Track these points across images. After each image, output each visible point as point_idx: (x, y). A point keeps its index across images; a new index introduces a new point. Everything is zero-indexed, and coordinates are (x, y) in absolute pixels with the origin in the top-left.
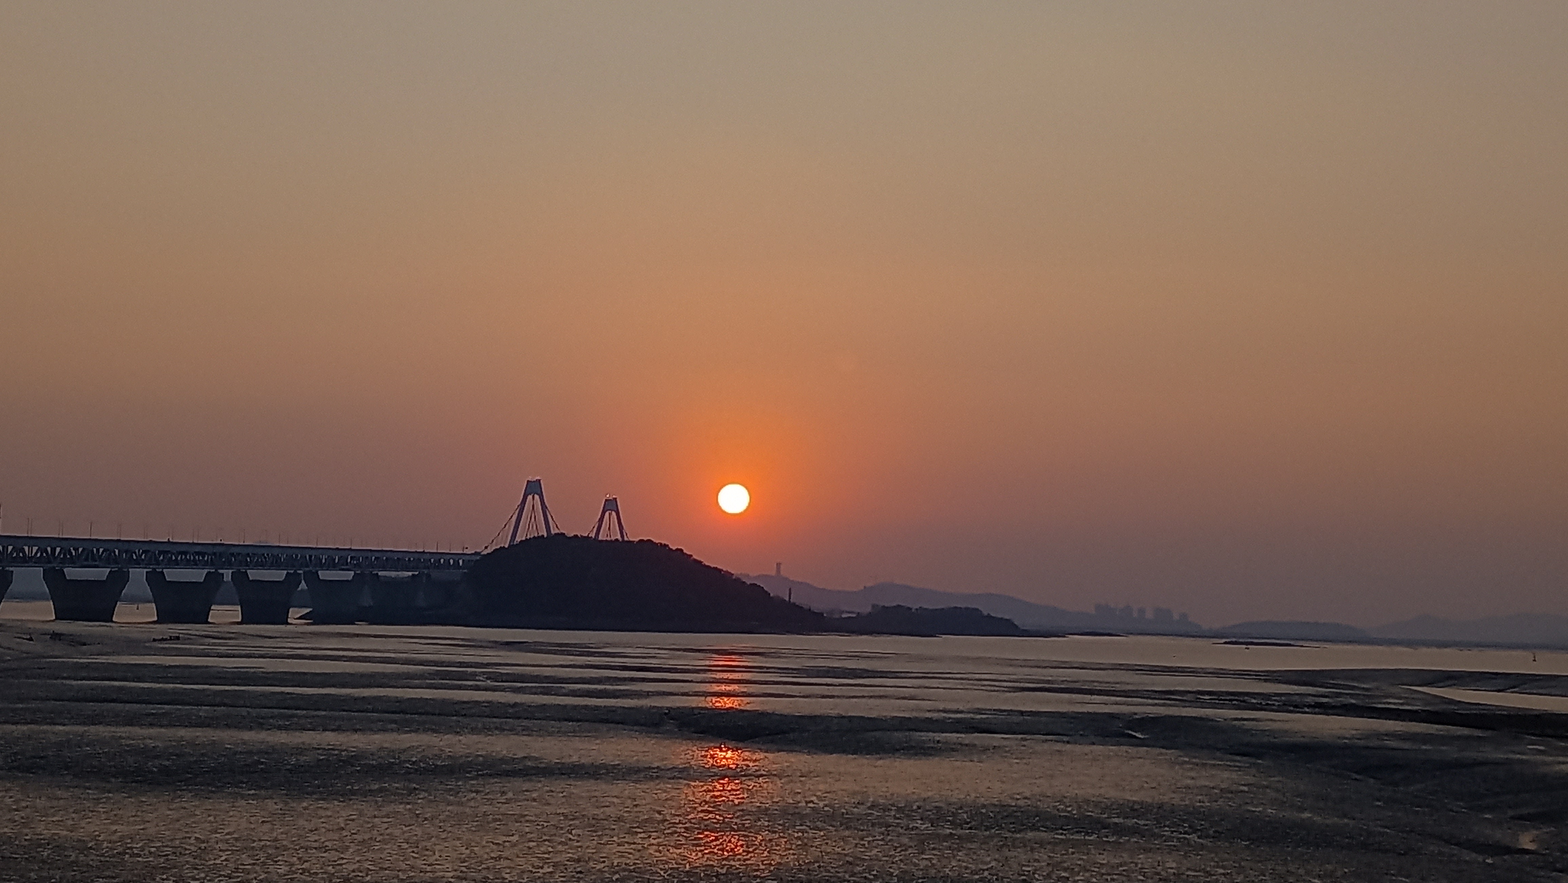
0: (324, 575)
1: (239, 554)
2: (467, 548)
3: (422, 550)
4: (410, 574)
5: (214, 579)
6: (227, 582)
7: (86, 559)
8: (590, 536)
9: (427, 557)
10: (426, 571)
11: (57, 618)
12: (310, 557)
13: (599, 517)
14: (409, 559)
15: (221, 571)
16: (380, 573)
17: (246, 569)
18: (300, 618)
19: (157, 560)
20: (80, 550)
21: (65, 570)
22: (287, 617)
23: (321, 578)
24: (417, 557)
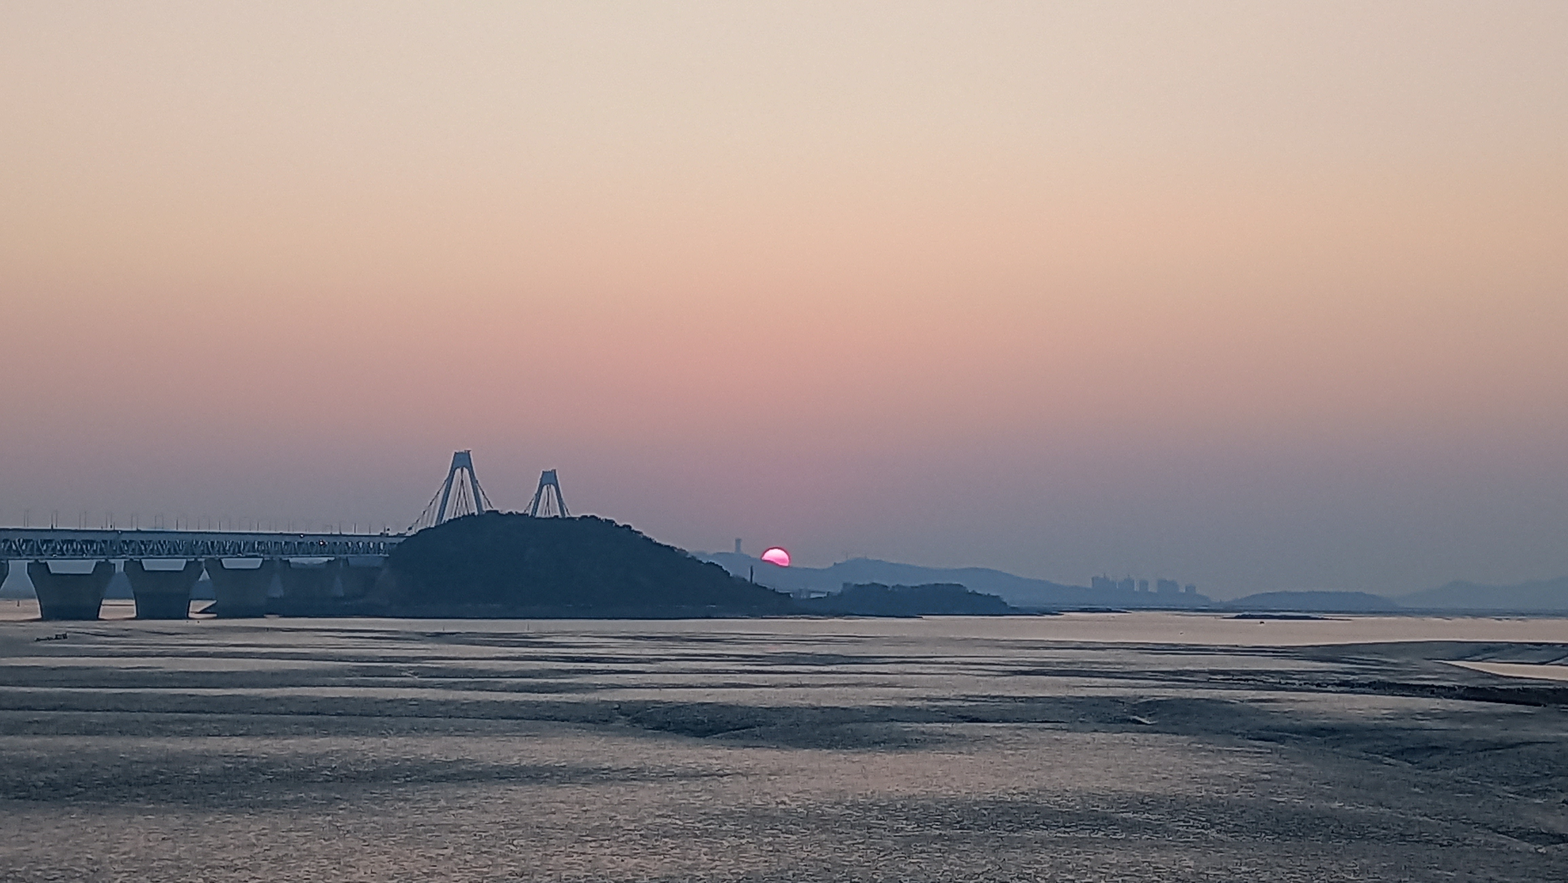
1: (131, 541)
2: (388, 530)
3: (338, 533)
4: (326, 559)
5: (104, 571)
6: (120, 573)
8: (527, 512)
9: (344, 540)
12: (212, 543)
13: (536, 492)
14: (324, 543)
15: (112, 561)
16: (291, 560)
17: (140, 559)
18: (201, 612)
19: (39, 549)
22: (188, 612)
23: (225, 566)
24: (332, 540)
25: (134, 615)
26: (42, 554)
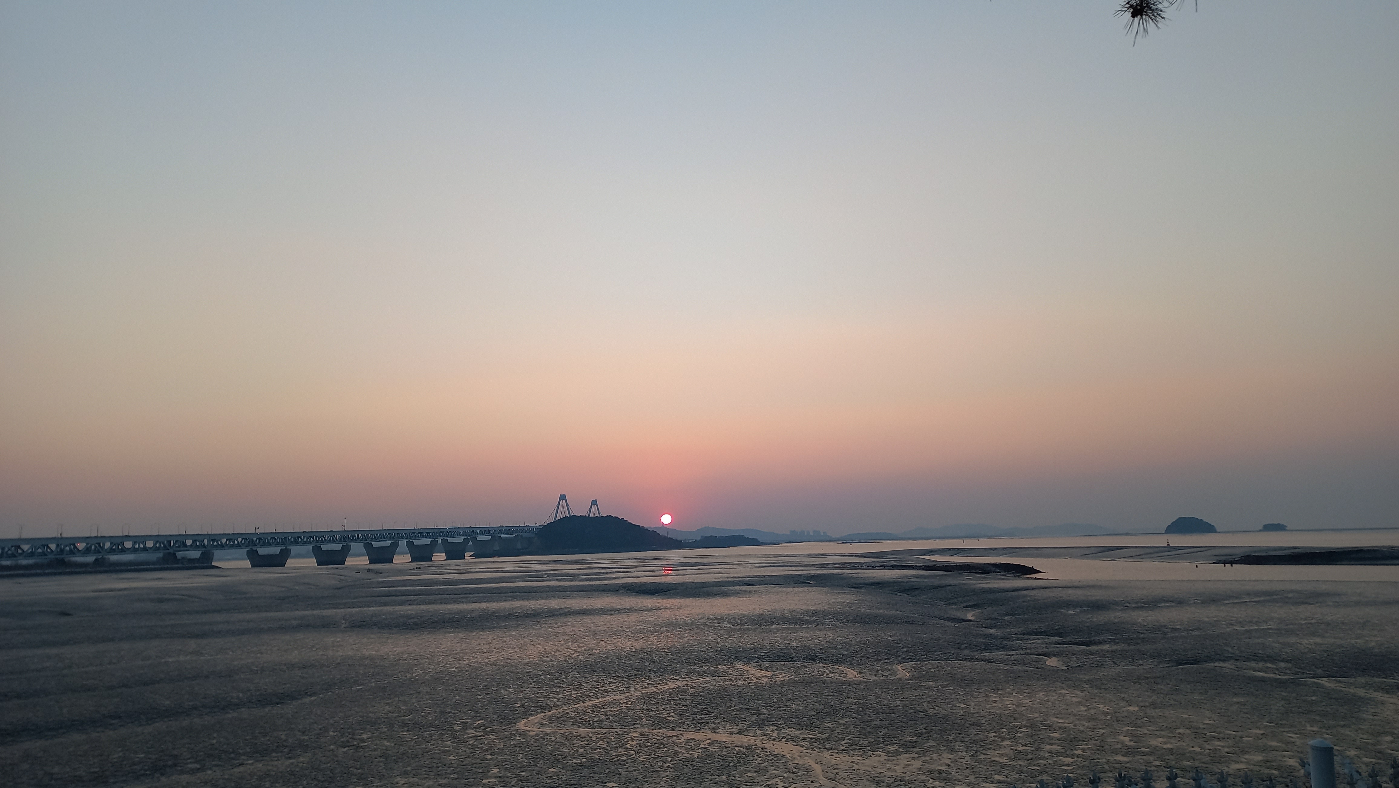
0: (479, 538)
1: (444, 532)
2: (537, 523)
3: (519, 525)
4: (514, 535)
5: (434, 543)
6: (439, 544)
7: (381, 538)
8: (586, 515)
9: (521, 528)
10: (520, 534)
11: (369, 563)
12: (473, 531)
13: (589, 508)
14: (512, 529)
15: (436, 539)
16: (502, 536)
17: (447, 538)
18: (470, 556)
19: (410, 536)
20: (379, 534)
21: (373, 543)
22: (464, 557)
23: (476, 539)
24: (517, 528)
25: (445, 559)
26: (411, 538)
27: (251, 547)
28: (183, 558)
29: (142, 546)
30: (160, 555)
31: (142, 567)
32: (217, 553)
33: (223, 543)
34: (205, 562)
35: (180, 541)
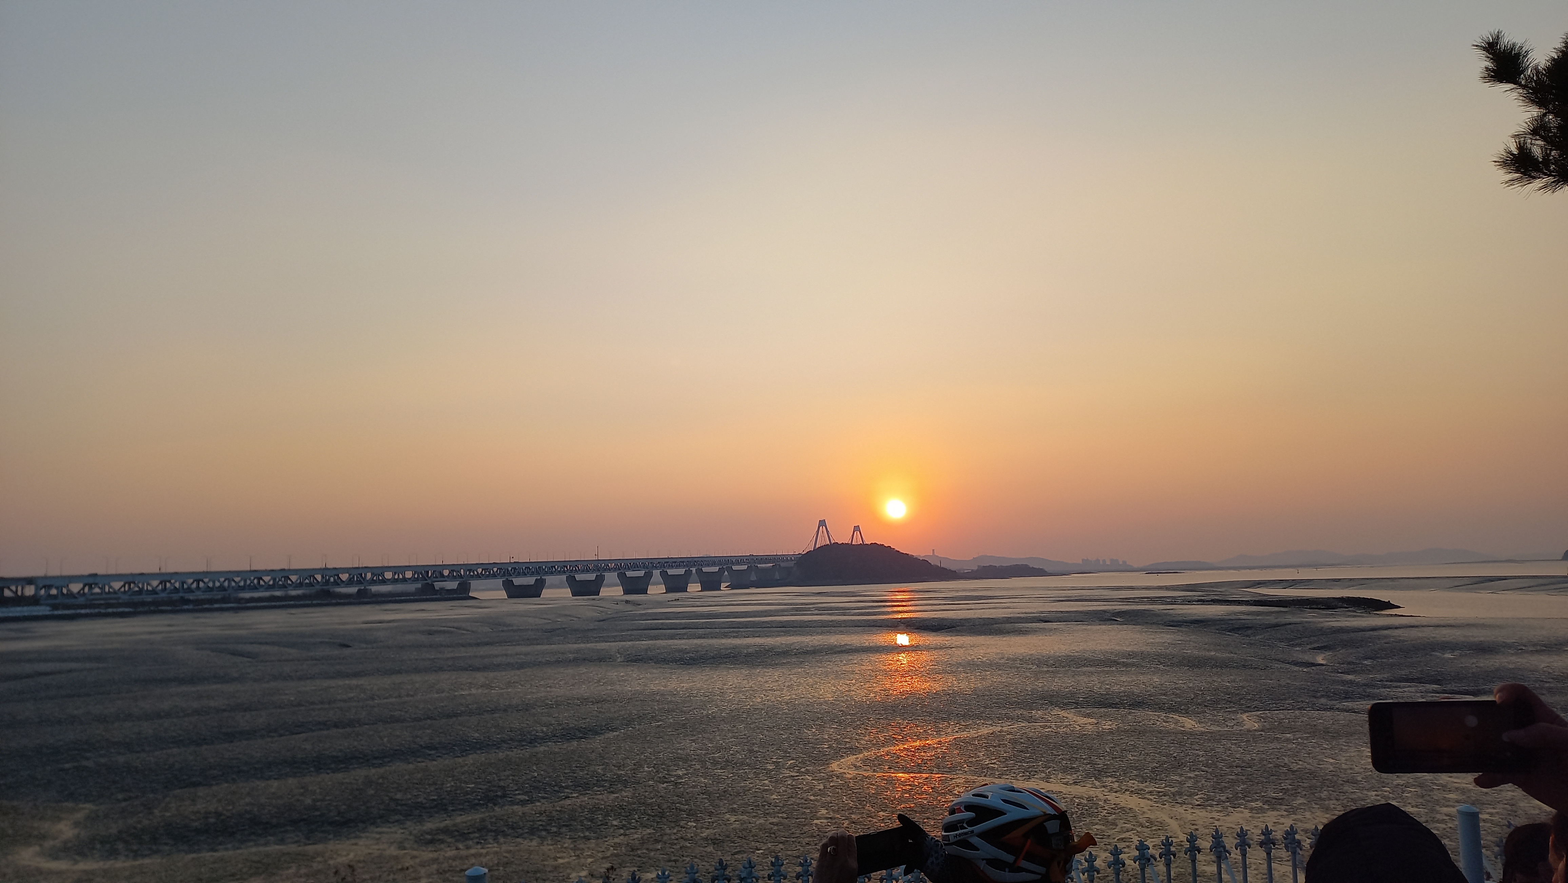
0: (734, 568)
1: (698, 561)
2: (795, 552)
4: (771, 565)
5: (688, 573)
6: (694, 573)
7: (635, 568)
8: (849, 542)
9: (778, 557)
10: (778, 563)
11: (624, 594)
12: (728, 560)
13: (852, 534)
15: (691, 569)
17: (701, 568)
18: (725, 588)
19: (663, 565)
20: (631, 564)
21: (626, 573)
22: (721, 587)
24: (773, 557)
25: (701, 590)
26: (665, 568)
27: (507, 577)
28: (442, 589)
29: (401, 576)
30: (419, 586)
31: (403, 598)
32: (474, 583)
33: (480, 572)
34: (462, 593)
35: (437, 572)
